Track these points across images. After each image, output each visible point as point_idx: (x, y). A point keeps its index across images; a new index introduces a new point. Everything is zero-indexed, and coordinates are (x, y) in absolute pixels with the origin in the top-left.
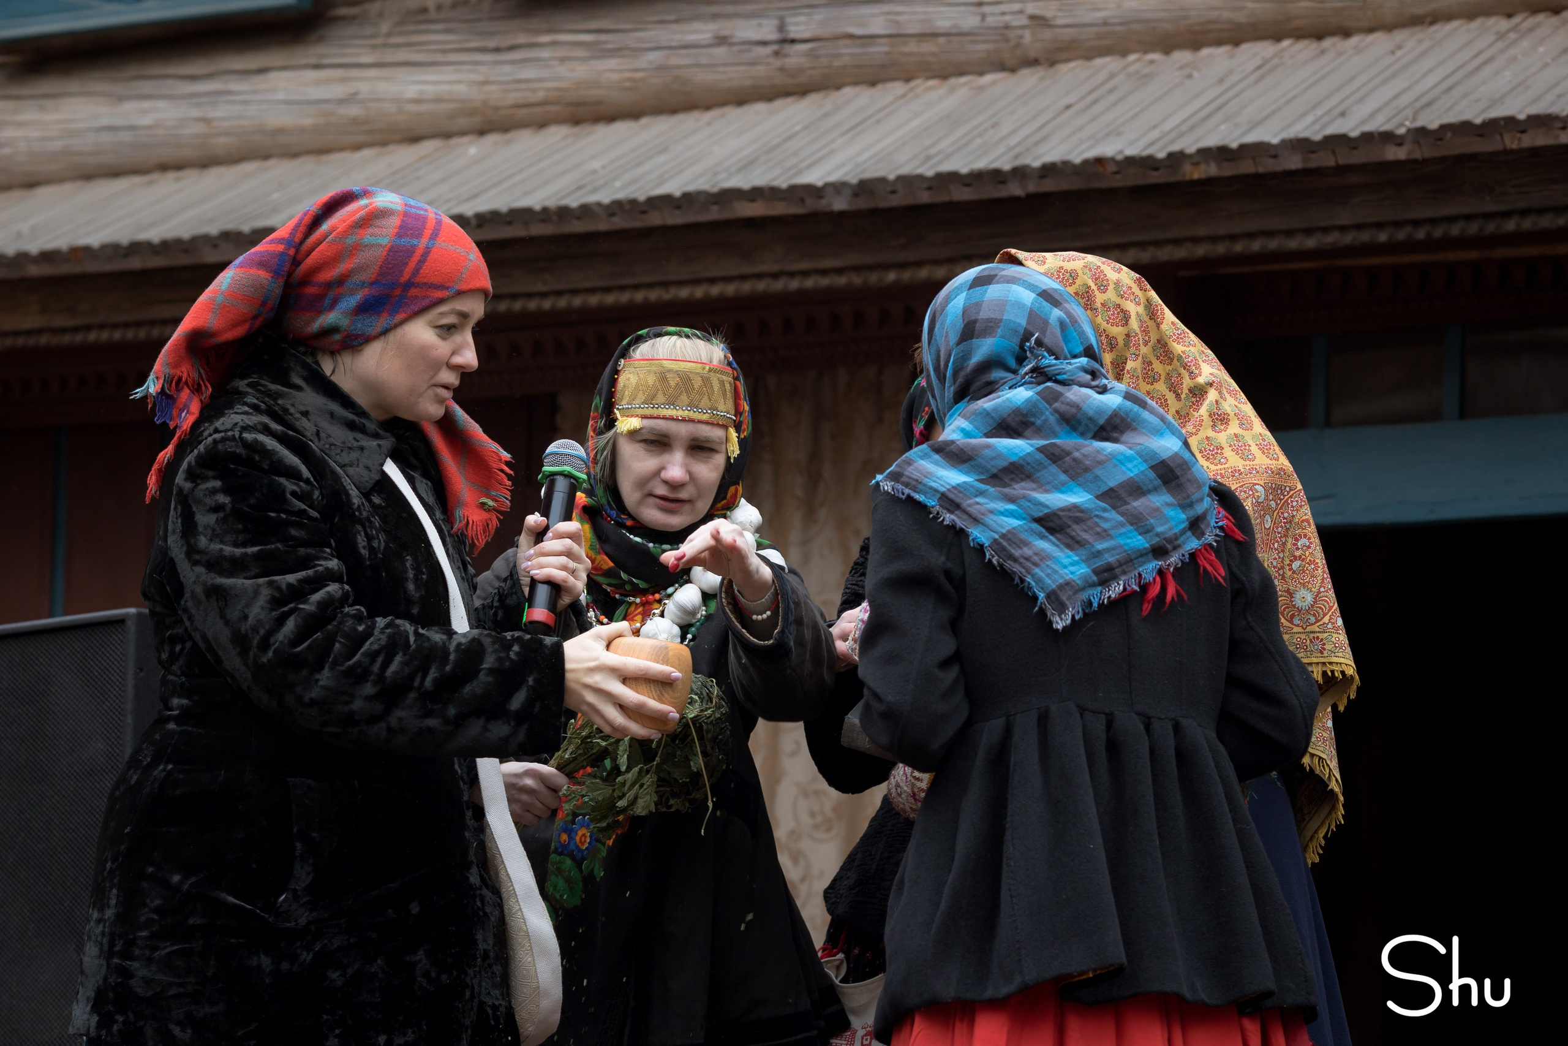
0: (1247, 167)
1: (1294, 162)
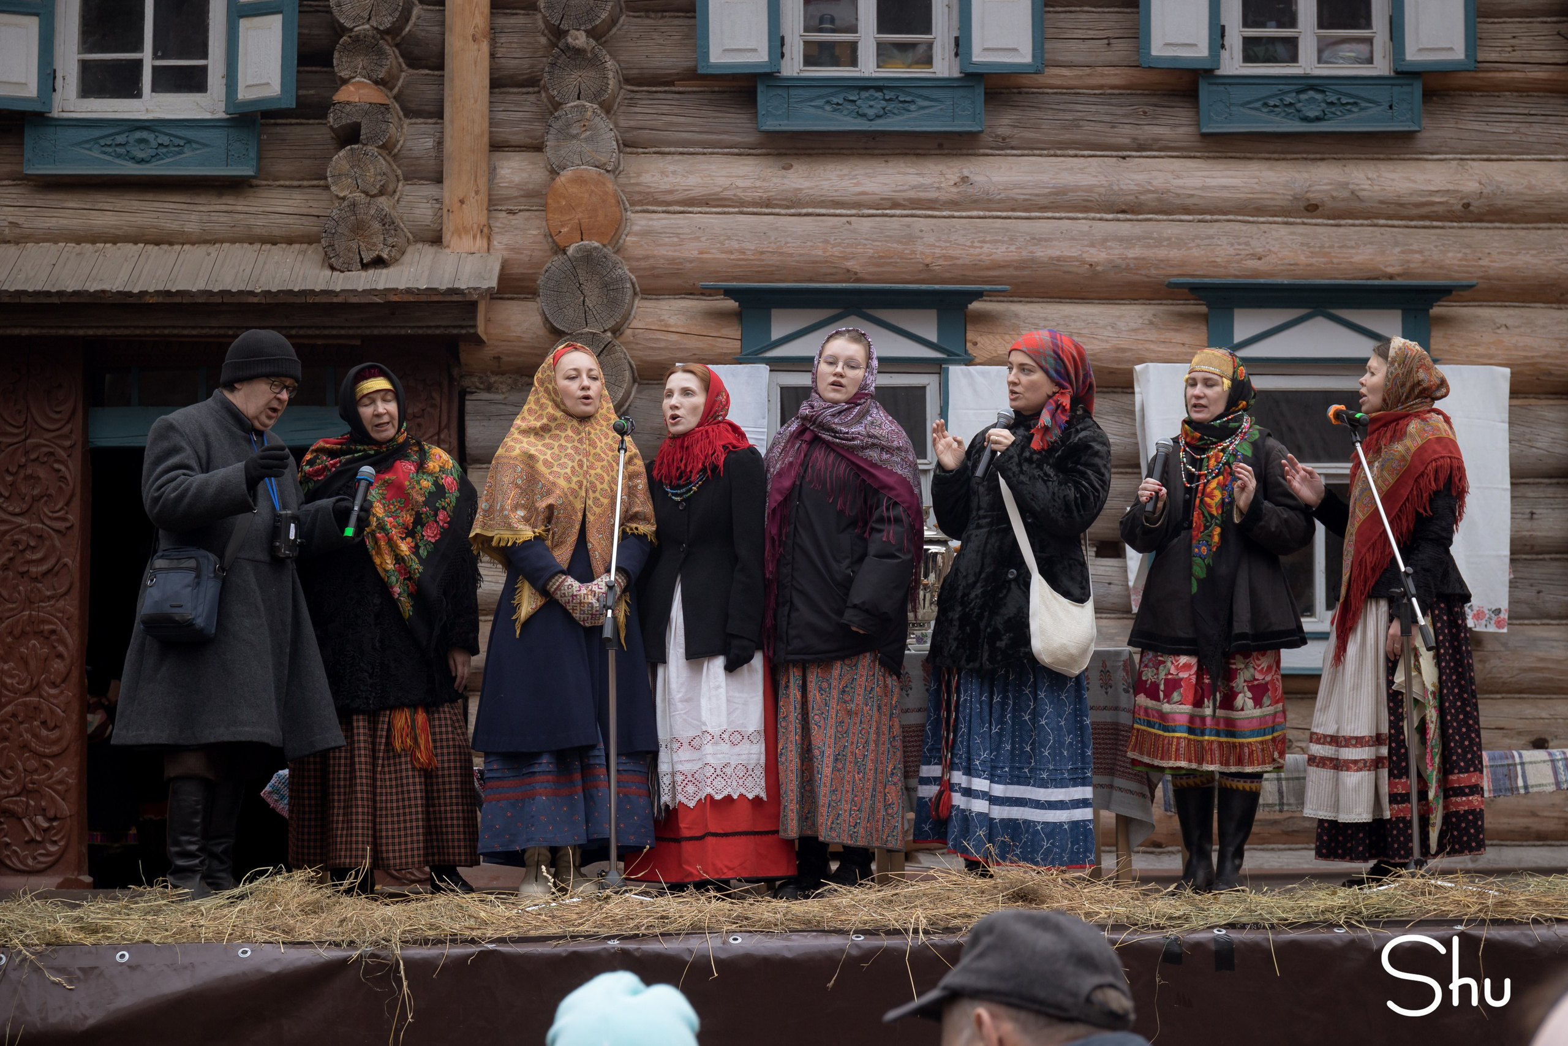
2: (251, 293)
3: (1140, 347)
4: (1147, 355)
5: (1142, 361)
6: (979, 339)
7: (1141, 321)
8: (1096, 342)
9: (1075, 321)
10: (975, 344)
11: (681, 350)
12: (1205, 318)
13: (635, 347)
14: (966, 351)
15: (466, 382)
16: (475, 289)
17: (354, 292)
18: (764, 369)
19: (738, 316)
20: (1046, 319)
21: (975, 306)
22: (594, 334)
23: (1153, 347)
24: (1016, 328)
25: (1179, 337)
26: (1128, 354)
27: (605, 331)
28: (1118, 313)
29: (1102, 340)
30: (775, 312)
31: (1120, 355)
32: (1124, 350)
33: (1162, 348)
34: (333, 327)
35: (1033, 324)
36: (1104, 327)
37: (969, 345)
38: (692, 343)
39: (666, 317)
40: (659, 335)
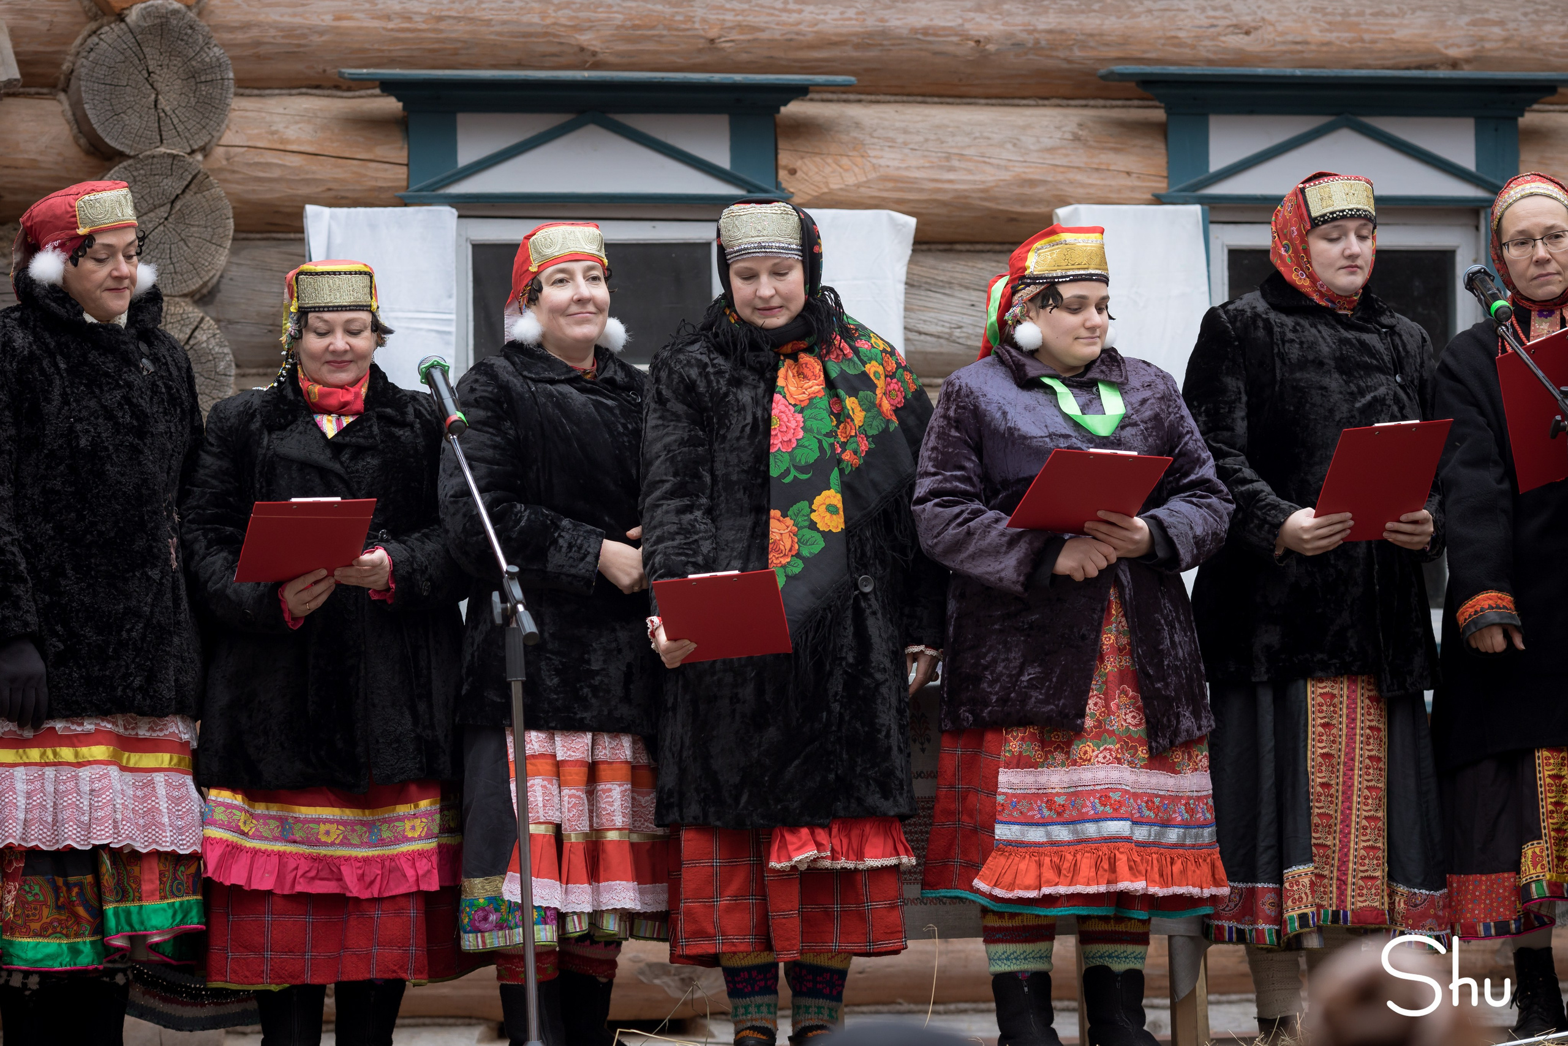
3: (1060, 177)
4: (1069, 190)
5: (1064, 202)
6: (799, 163)
7: (1059, 135)
8: (988, 169)
9: (953, 135)
10: (793, 172)
11: (307, 182)
12: (1162, 130)
13: (228, 176)
14: (778, 185)
18: (448, 214)
19: (401, 125)
20: (905, 131)
21: (794, 109)
22: (175, 157)
23: (1080, 177)
24: (858, 146)
25: (1121, 162)
26: (1040, 190)
27: (193, 152)
28: (1021, 121)
29: (998, 167)
30: (461, 118)
31: (1027, 191)
32: (1032, 183)
33: (1094, 180)
35: (887, 139)
36: (1001, 145)
37: (782, 174)
38: (327, 172)
39: (280, 127)
40: (270, 157)
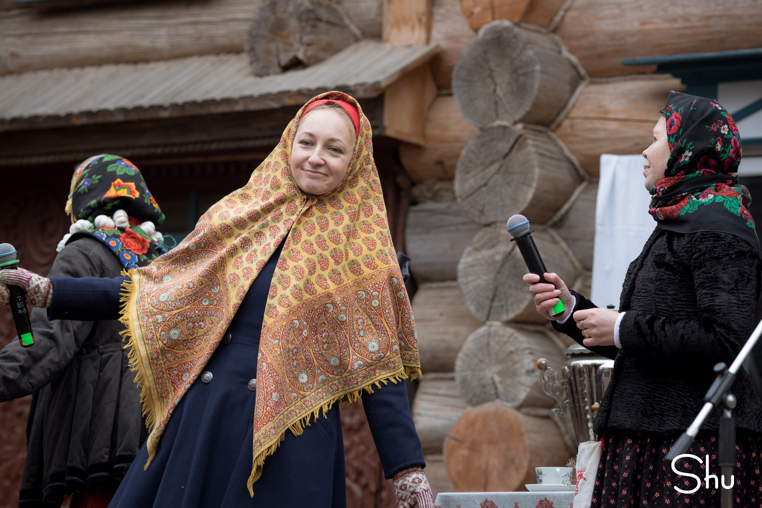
0: (100, 120)
1: (120, 118)
2: (160, 107)
15: (416, 192)
16: (361, 85)
17: (250, 98)
22: (505, 128)
27: (516, 123)
30: (721, 86)
34: (248, 139)
38: (633, 131)
40: (598, 124)
